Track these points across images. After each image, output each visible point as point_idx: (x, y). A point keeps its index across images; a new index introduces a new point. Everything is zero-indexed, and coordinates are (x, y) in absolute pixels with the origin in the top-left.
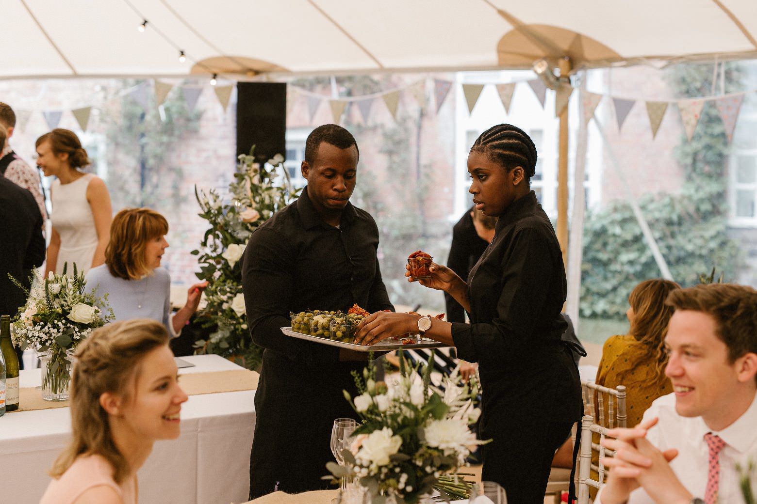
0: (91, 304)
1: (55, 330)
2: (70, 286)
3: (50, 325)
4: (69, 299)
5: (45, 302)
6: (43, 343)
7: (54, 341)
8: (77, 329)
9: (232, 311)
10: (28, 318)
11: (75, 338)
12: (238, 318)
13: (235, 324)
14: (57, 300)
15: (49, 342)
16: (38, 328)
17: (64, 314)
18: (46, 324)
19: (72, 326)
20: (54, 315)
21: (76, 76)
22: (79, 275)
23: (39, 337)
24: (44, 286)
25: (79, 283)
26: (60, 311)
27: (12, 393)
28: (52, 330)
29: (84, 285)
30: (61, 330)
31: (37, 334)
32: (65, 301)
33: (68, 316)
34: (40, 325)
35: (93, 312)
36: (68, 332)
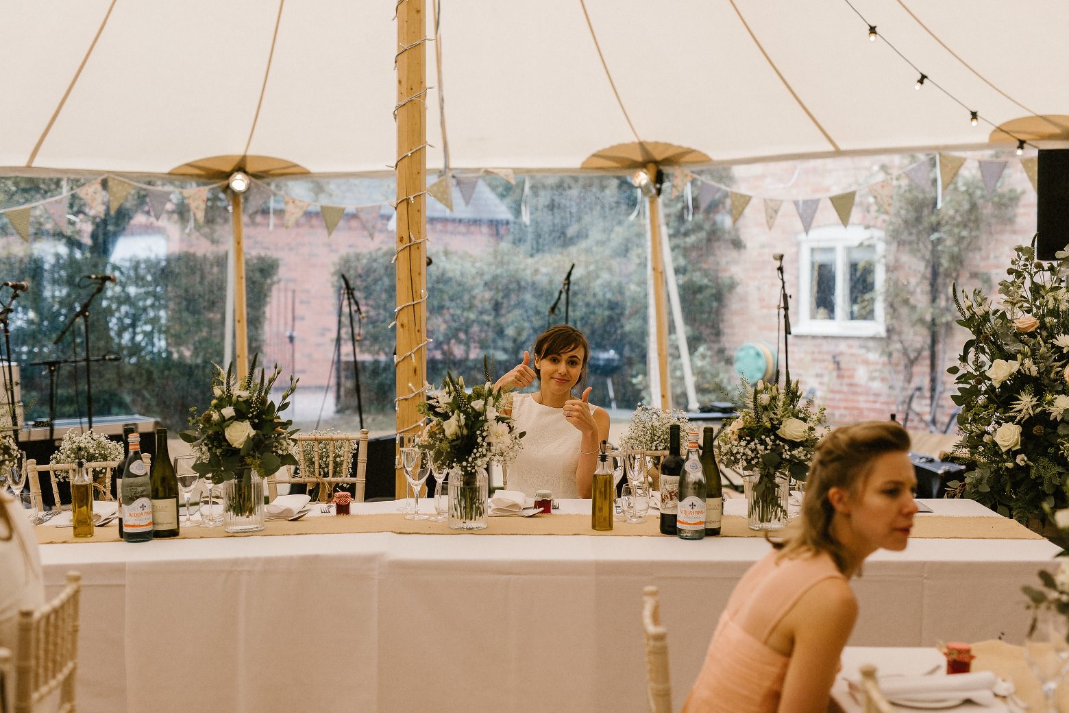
0: (805, 420)
1: (762, 447)
2: (782, 397)
3: (757, 441)
4: (779, 411)
5: (753, 414)
6: (748, 461)
7: (760, 460)
8: (787, 448)
9: (995, 444)
10: (733, 432)
11: (784, 456)
12: (1003, 453)
13: (999, 462)
14: (766, 413)
15: (756, 460)
16: (743, 443)
17: (774, 428)
18: (752, 440)
19: (781, 443)
20: (761, 430)
21: (838, 153)
22: (793, 385)
23: (744, 454)
24: (752, 397)
25: (793, 395)
26: (768, 425)
27: (714, 515)
28: (759, 447)
29: (799, 397)
30: (769, 447)
31: (742, 450)
32: (775, 414)
33: (777, 432)
34: (745, 440)
35: (807, 428)
36: (776, 450)
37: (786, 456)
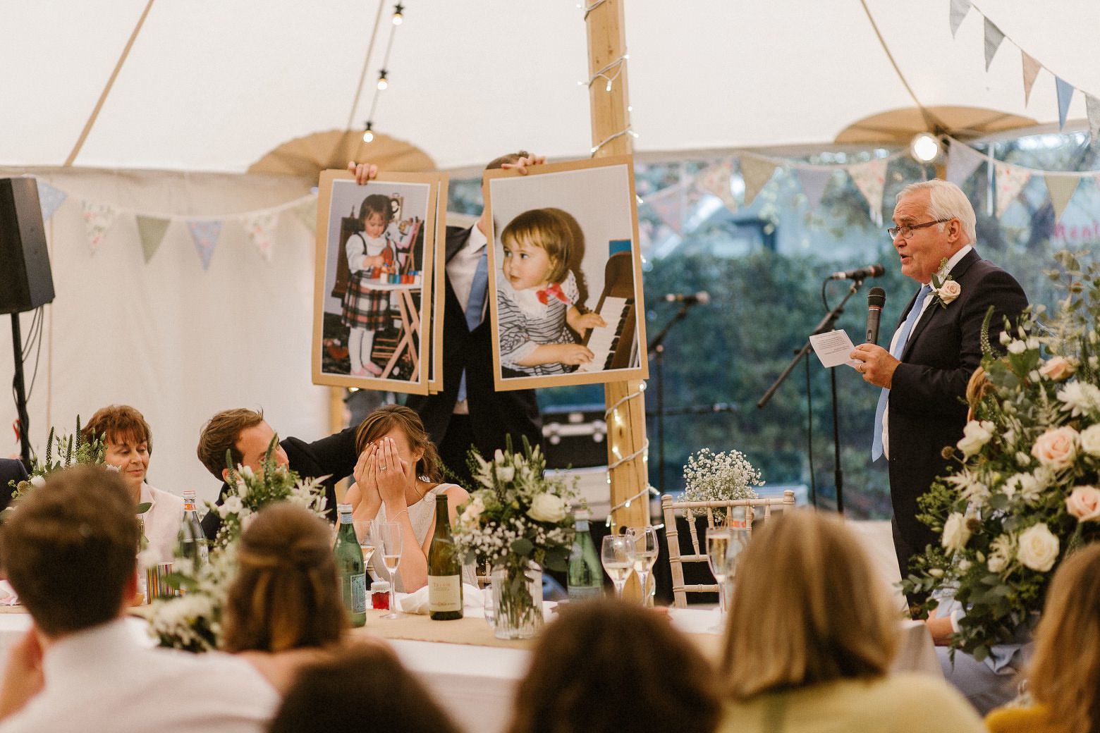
0: (558, 494)
1: (513, 534)
2: (525, 470)
3: (505, 526)
4: (528, 488)
5: (494, 494)
6: (496, 553)
7: (511, 550)
8: (541, 530)
10: (473, 519)
11: (537, 541)
14: (510, 490)
15: (505, 550)
16: (488, 531)
17: (523, 510)
18: (498, 525)
19: (534, 526)
20: (508, 511)
23: (490, 545)
24: (490, 473)
25: (537, 466)
26: (516, 505)
28: (508, 534)
30: (520, 533)
31: (487, 540)
32: (523, 490)
33: (528, 513)
34: (490, 526)
35: (562, 505)
36: (530, 535)
37: (541, 540)
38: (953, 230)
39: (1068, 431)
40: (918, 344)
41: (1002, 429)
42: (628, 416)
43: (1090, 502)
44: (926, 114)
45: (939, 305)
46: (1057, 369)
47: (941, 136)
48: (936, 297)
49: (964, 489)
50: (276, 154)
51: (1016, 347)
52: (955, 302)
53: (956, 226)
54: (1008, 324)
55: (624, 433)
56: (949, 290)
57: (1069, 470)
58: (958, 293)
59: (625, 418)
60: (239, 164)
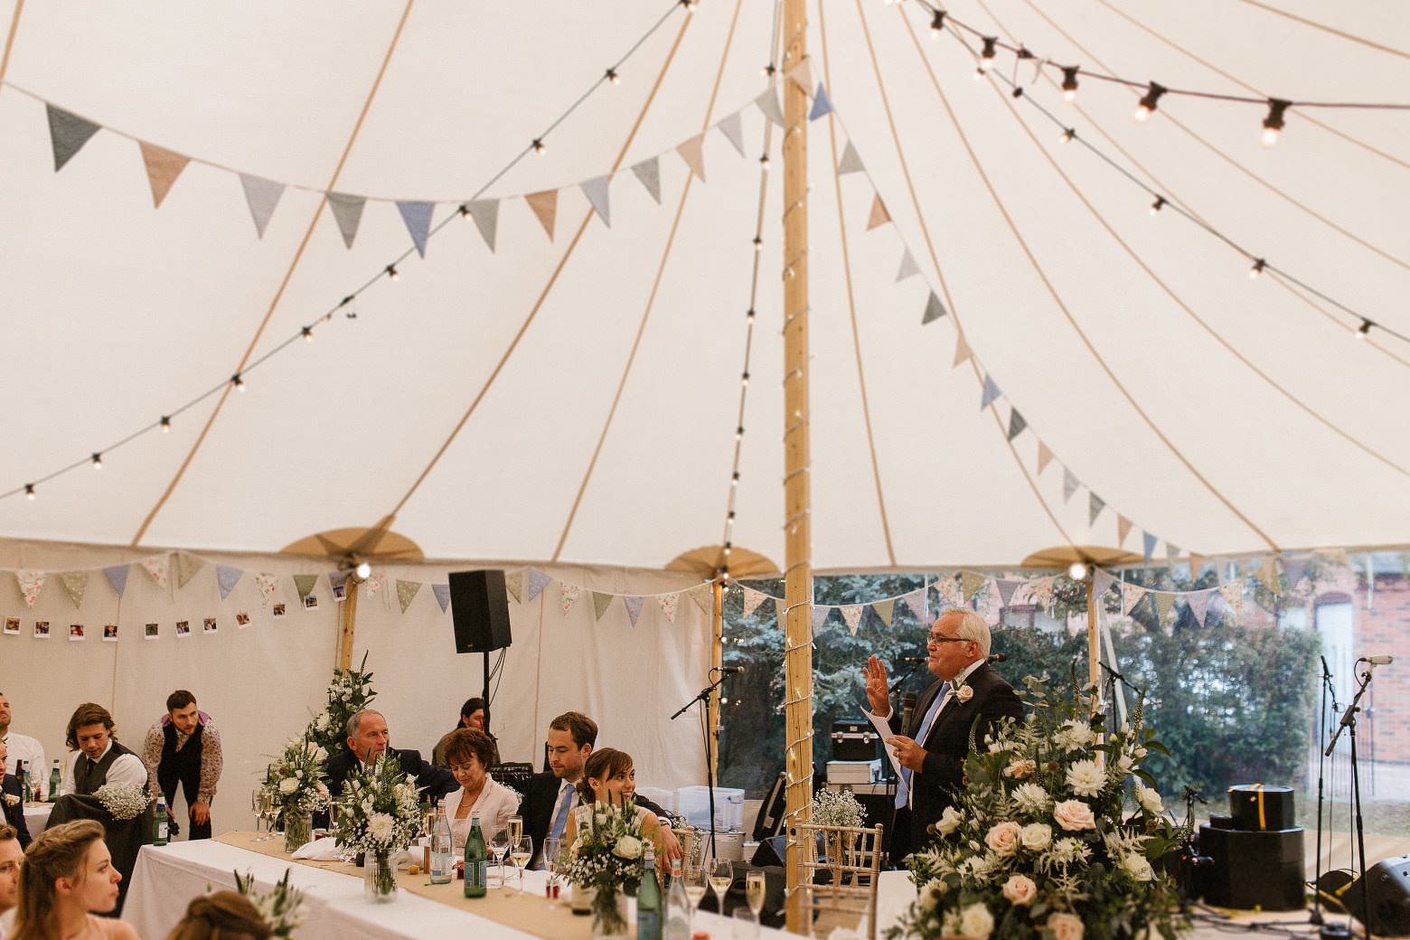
1: (599, 866)
3: (594, 860)
4: (615, 831)
5: (591, 834)
6: (587, 880)
7: (597, 878)
8: (620, 865)
14: (603, 832)
15: (593, 879)
16: (582, 862)
17: (610, 847)
37: (619, 873)
38: (972, 649)
39: (1014, 826)
40: (940, 730)
41: (969, 816)
42: (799, 753)
43: (1022, 889)
44: (1079, 552)
45: (956, 704)
46: (1018, 769)
47: (1090, 565)
48: (954, 697)
49: (933, 864)
50: (683, 558)
51: (994, 748)
52: (968, 702)
53: (975, 646)
54: (992, 728)
55: (796, 763)
56: (965, 693)
57: (1012, 858)
58: (971, 695)
59: (797, 755)
60: (659, 563)
